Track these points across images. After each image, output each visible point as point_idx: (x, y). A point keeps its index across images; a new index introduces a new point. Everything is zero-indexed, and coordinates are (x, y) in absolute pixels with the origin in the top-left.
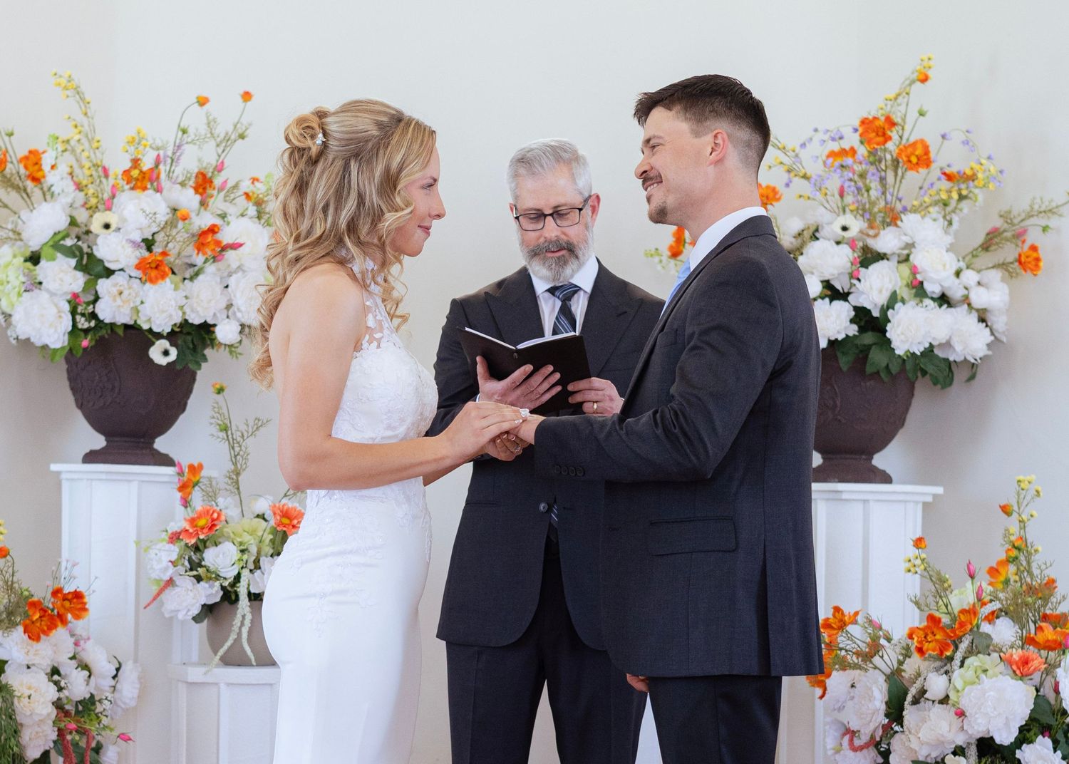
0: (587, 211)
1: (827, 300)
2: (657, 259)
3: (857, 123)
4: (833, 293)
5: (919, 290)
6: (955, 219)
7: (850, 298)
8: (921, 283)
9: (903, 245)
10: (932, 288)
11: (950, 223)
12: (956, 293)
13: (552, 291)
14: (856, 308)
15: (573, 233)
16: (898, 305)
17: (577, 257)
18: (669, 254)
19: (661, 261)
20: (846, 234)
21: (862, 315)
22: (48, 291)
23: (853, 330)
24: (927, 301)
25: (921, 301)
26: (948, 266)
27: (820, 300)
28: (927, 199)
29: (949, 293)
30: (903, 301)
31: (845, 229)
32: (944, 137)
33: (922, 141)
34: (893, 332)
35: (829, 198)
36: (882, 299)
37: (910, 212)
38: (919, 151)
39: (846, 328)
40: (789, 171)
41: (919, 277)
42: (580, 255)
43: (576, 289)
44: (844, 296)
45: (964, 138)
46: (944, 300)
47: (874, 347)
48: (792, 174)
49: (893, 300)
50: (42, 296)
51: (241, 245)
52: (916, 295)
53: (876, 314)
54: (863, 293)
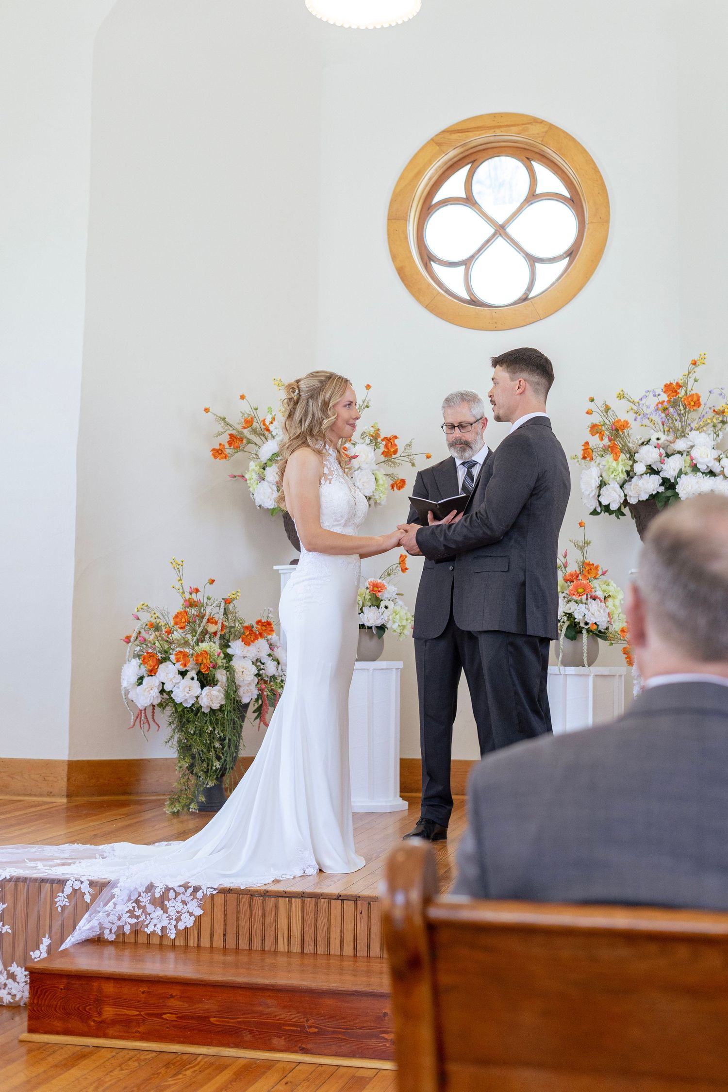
0: (478, 426)
1: (648, 474)
2: (576, 460)
3: (663, 387)
4: (652, 471)
5: (695, 468)
6: (721, 433)
7: (660, 474)
8: (696, 465)
9: (689, 447)
10: (703, 467)
11: (718, 436)
12: (717, 469)
13: (463, 464)
14: (663, 478)
15: (468, 436)
16: (683, 476)
17: (471, 448)
18: (582, 457)
19: (578, 461)
20: (659, 442)
21: (665, 482)
22: (268, 481)
23: (661, 489)
24: (699, 474)
25: (696, 474)
26: (709, 456)
27: (645, 475)
28: (701, 423)
29: (714, 470)
30: (686, 474)
31: (658, 439)
32: (710, 392)
33: (696, 394)
34: (679, 489)
35: (656, 425)
36: (675, 473)
37: (695, 430)
38: (695, 399)
39: (657, 488)
40: (636, 413)
41: (694, 462)
42: (473, 446)
43: (475, 463)
44: (657, 473)
45: (720, 392)
46: (712, 473)
47: (671, 497)
48: (638, 414)
49: (680, 473)
50: (265, 483)
51: (357, 456)
52: (693, 471)
53: (672, 481)
54: (665, 470)
